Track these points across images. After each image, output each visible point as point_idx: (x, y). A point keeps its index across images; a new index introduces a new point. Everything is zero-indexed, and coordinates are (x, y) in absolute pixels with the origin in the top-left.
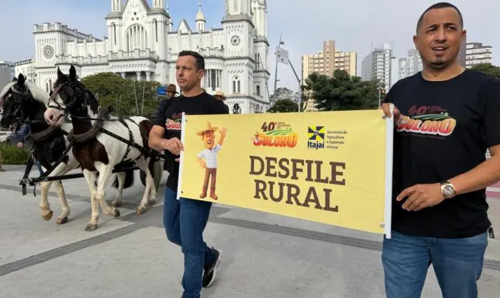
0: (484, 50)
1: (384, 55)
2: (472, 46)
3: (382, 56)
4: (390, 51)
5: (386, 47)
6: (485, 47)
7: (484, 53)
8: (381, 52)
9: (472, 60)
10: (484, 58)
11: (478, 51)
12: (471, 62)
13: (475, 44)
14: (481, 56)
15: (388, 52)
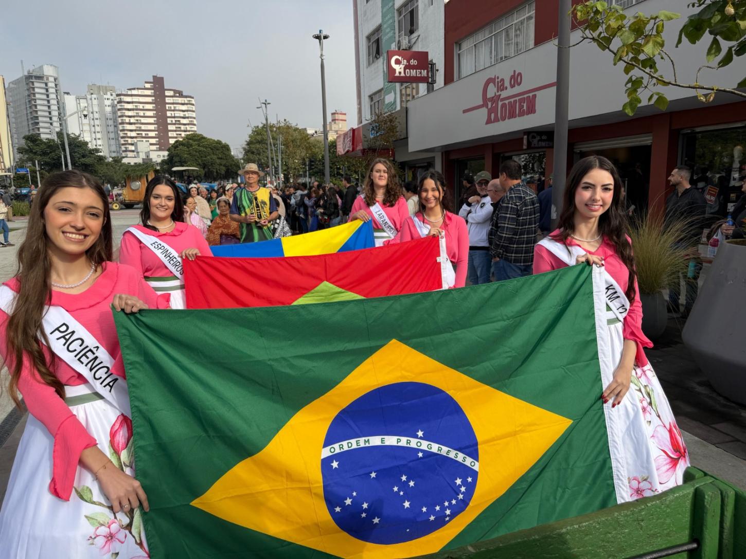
0: (186, 100)
1: (46, 84)
2: (171, 93)
3: (43, 85)
4: (55, 79)
5: (48, 71)
6: (186, 97)
7: (187, 104)
8: (40, 78)
9: (174, 110)
10: (187, 111)
11: (180, 100)
12: (173, 113)
13: (175, 91)
14: (184, 108)
15: (51, 79)
